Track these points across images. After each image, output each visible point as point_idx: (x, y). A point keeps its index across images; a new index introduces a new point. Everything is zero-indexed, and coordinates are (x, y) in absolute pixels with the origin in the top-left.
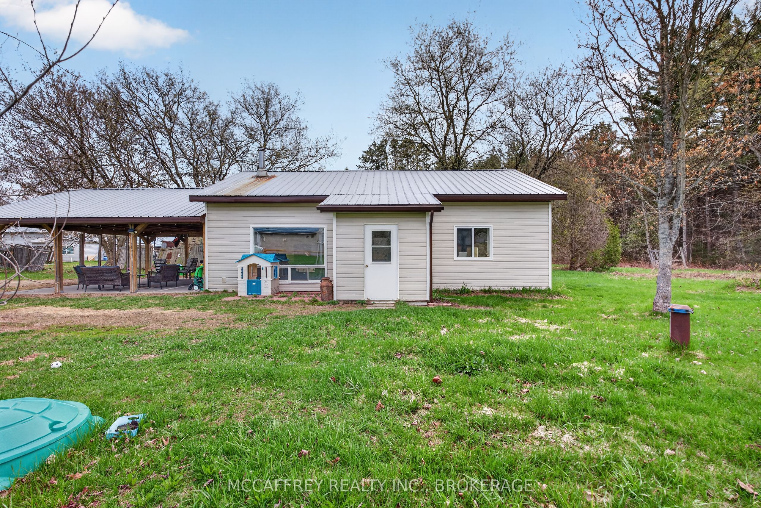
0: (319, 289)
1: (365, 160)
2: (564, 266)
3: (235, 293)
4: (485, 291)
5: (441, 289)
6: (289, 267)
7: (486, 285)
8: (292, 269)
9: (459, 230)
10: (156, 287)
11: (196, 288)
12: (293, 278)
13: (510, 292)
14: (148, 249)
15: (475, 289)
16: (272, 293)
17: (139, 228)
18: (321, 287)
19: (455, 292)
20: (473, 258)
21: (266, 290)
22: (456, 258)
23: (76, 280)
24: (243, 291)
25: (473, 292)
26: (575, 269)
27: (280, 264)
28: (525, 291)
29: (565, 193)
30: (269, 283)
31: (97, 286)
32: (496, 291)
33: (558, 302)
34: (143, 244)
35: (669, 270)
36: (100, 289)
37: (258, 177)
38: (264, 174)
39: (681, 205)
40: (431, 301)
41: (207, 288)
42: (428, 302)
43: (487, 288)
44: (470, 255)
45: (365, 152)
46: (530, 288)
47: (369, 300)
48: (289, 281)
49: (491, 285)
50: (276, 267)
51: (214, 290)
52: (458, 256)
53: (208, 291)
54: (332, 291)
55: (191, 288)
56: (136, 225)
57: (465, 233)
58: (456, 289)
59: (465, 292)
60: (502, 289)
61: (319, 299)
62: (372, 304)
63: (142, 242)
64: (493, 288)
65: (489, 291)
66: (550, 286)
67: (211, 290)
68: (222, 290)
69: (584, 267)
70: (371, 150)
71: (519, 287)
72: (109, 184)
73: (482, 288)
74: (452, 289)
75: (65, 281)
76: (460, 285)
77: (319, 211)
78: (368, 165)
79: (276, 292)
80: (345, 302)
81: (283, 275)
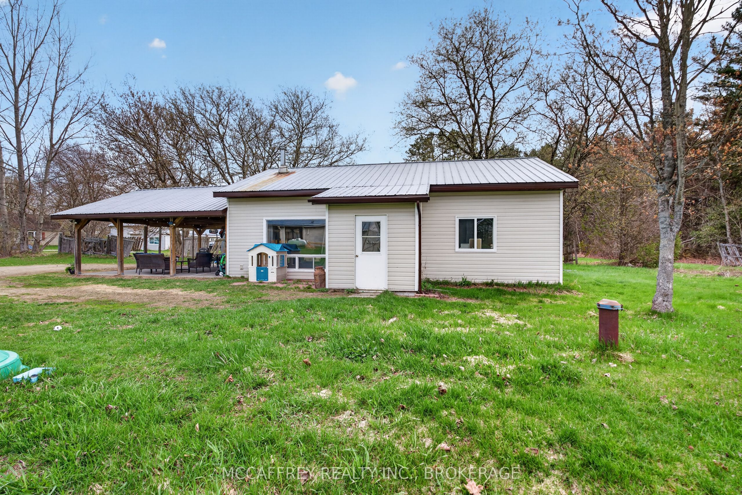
0: (313, 278)
1: (413, 154)
2: (613, 261)
3: (247, 279)
4: (487, 284)
5: (441, 280)
6: (297, 256)
7: (489, 277)
8: (300, 258)
9: (460, 221)
10: (193, 272)
11: (221, 273)
12: (300, 267)
13: (514, 285)
14: (200, 239)
15: (477, 281)
16: (277, 279)
17: (177, 221)
18: (315, 275)
19: (456, 284)
20: (475, 250)
21: (272, 277)
22: (457, 249)
23: (135, 265)
24: (253, 278)
25: (475, 284)
26: (625, 264)
27: (288, 253)
28: (530, 285)
29: (576, 180)
30: (275, 270)
31: (149, 270)
32: (497, 284)
33: (563, 298)
34: (196, 235)
35: (670, 265)
36: (151, 272)
37: (280, 173)
38: (284, 170)
39: (680, 189)
40: (420, 291)
41: (228, 274)
42: (417, 292)
43: (490, 281)
44: (472, 246)
45: (412, 145)
46: (538, 282)
47: (357, 289)
48: (297, 269)
49: (493, 278)
50: (283, 256)
51: (234, 276)
52: (460, 247)
53: (228, 277)
54: (325, 279)
55: (217, 274)
56: (175, 218)
57: (468, 225)
58: (458, 281)
59: (465, 284)
60: (506, 282)
61: (313, 287)
62: (359, 293)
63: (195, 233)
64: (495, 281)
65: (491, 284)
66: (561, 282)
67: (231, 276)
68: (240, 276)
69: (634, 262)
70: (417, 143)
71: (525, 281)
72: (176, 184)
73: (485, 281)
74: (453, 281)
75: (125, 266)
76: (461, 277)
77: (311, 203)
78: (415, 158)
79: (283, 279)
80: (335, 291)
81: (291, 263)
